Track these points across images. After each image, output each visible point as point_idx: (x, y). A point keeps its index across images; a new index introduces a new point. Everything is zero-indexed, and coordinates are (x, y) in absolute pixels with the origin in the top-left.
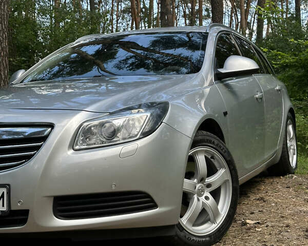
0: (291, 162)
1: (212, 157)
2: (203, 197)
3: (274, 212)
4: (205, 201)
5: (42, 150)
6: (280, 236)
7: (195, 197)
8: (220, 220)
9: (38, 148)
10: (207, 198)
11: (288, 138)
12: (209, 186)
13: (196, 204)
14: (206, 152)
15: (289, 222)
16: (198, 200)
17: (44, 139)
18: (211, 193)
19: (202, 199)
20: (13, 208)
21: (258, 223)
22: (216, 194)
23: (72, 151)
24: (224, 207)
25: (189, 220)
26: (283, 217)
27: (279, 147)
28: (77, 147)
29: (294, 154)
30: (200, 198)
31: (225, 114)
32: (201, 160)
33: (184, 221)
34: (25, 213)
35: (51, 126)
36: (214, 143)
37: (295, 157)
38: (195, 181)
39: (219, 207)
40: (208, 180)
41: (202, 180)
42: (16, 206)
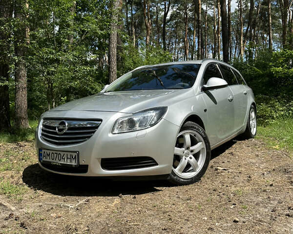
0: (252, 131)
1: (195, 136)
2: (189, 157)
3: (236, 162)
4: (189, 160)
6: (234, 180)
7: (184, 157)
8: (198, 170)
9: (94, 132)
10: (191, 158)
11: (251, 119)
12: (192, 151)
13: (184, 162)
14: (191, 133)
15: (242, 169)
16: (185, 159)
17: (97, 127)
18: (194, 155)
19: (188, 158)
20: (80, 164)
21: (225, 170)
22: (196, 156)
23: (111, 134)
24: (201, 163)
25: (180, 170)
26: (239, 166)
27: (244, 125)
28: (114, 132)
29: (254, 127)
30: (187, 158)
31: (205, 110)
32: (188, 138)
33: (176, 170)
34: (87, 166)
35: (101, 120)
36: (195, 128)
37: (255, 129)
38: (184, 149)
39: (199, 163)
40: (191, 148)
41: (188, 148)
42: (82, 163)
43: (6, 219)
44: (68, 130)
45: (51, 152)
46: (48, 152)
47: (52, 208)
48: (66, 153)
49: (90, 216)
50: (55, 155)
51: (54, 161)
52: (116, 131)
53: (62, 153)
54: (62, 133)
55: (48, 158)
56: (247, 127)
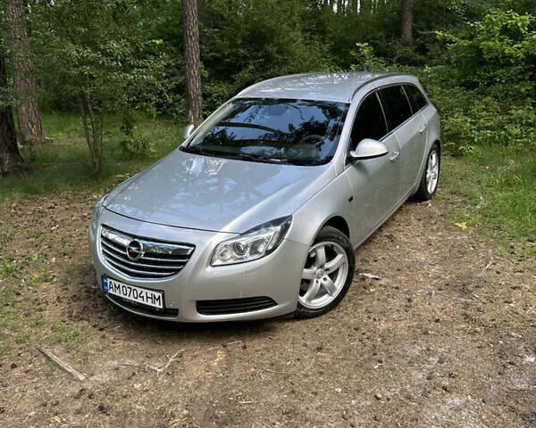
4: (323, 282)
5: (188, 264)
6: (385, 305)
7: (315, 280)
8: (336, 294)
9: (185, 263)
10: (325, 279)
11: (429, 168)
12: (327, 270)
13: (315, 286)
14: (326, 244)
15: (402, 278)
16: (317, 282)
17: (189, 256)
18: (329, 275)
19: (321, 280)
20: (168, 307)
21: (376, 279)
22: (333, 276)
23: (210, 267)
24: (339, 283)
25: (309, 297)
26: (399, 270)
28: (214, 264)
29: (434, 179)
30: (319, 280)
31: (351, 199)
32: (321, 253)
33: (303, 299)
34: (177, 310)
35: (194, 246)
36: (333, 237)
37: (435, 181)
38: (315, 268)
39: (336, 284)
40: (327, 266)
41: (322, 267)
42: (170, 306)
43: (77, 398)
44: (145, 255)
45: (121, 285)
46: (117, 284)
47: (134, 374)
48: (145, 291)
49: (187, 387)
50: (129, 290)
51: (127, 297)
52: (218, 262)
53: (139, 290)
54: (136, 259)
55: (118, 291)
56: (421, 184)
